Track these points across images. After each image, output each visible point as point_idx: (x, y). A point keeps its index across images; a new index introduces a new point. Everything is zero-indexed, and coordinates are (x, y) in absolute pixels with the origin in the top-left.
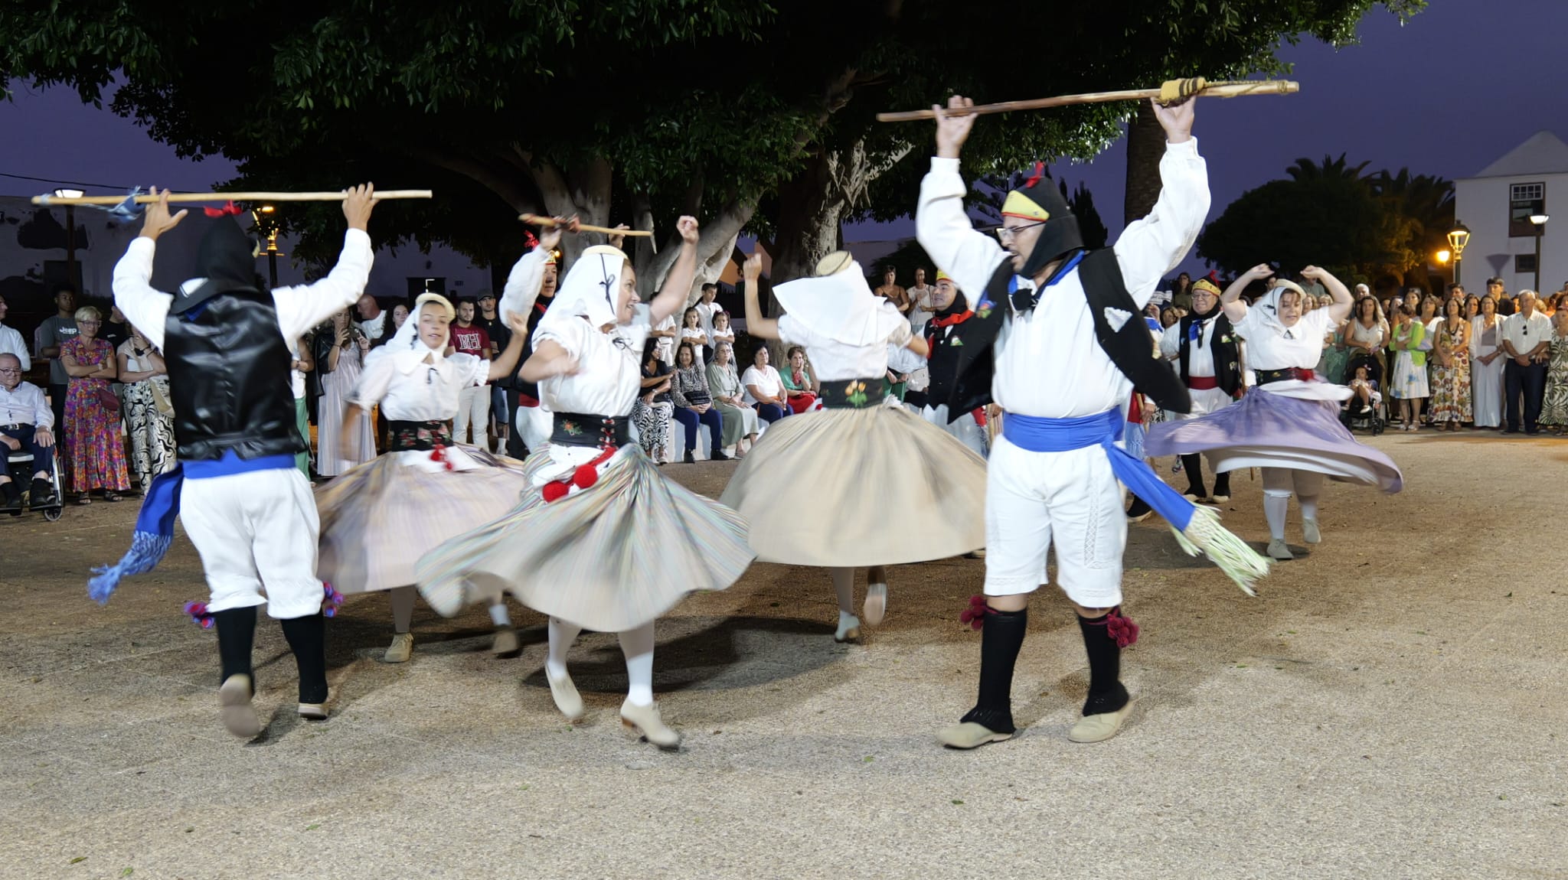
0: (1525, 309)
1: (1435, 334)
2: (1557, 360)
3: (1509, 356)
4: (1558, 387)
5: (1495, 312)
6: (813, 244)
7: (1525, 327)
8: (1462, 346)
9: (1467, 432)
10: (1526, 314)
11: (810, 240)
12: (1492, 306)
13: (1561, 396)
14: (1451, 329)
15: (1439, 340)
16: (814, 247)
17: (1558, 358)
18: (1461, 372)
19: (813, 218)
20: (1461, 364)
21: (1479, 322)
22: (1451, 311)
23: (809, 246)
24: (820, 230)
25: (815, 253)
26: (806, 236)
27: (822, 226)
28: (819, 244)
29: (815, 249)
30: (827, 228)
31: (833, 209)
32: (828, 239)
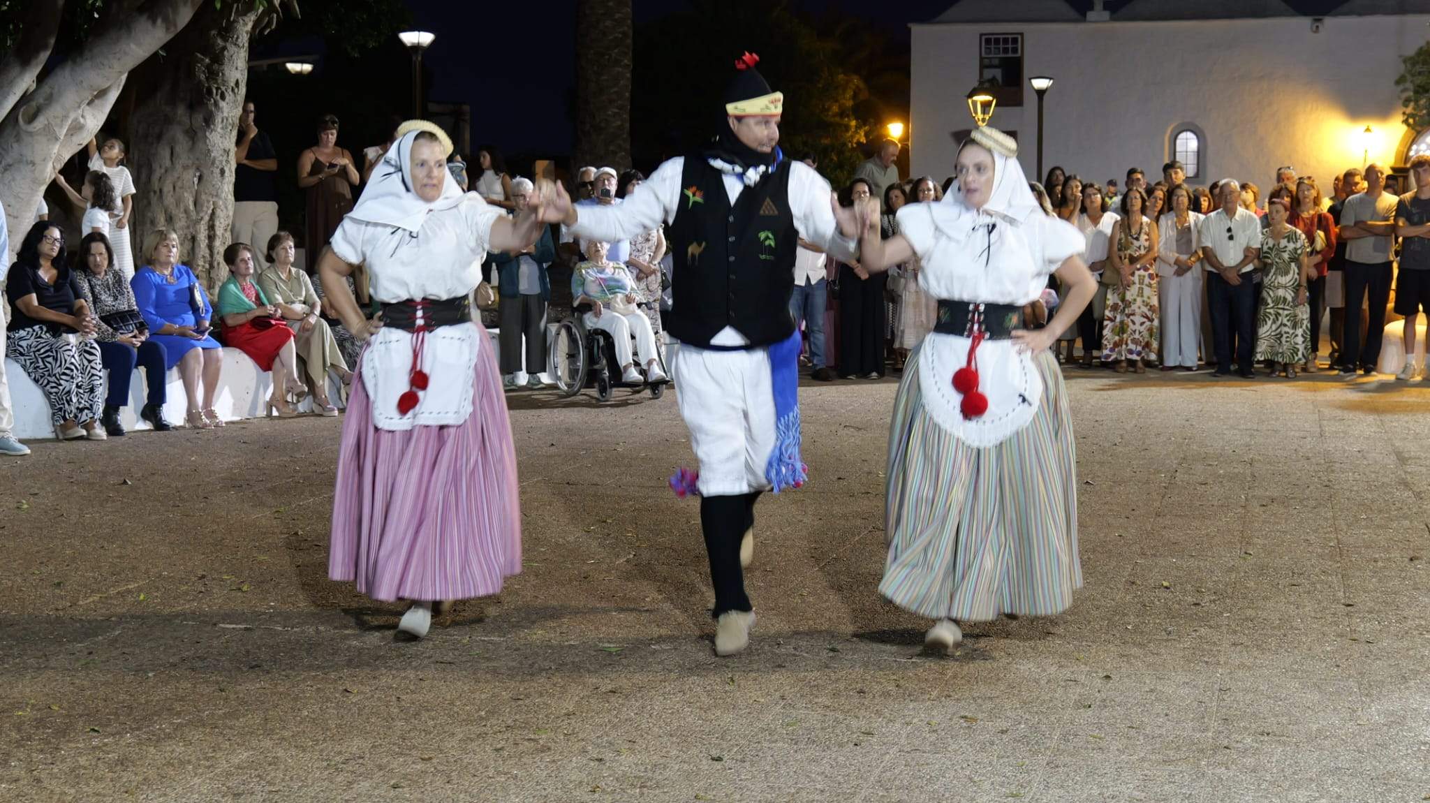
0: (1230, 205)
1: (1111, 239)
2: (1271, 275)
3: (1209, 268)
4: (1272, 311)
5: (1188, 209)
6: (213, 74)
7: (1229, 230)
8: (1151, 255)
9: (1152, 374)
10: (1230, 212)
11: (208, 67)
12: (1186, 200)
13: (1274, 322)
14: (1133, 231)
15: (1115, 248)
16: (215, 80)
17: (1273, 271)
18: (1147, 291)
19: (214, 32)
20: (1147, 280)
21: (1167, 221)
22: (1132, 205)
23: (207, 78)
24: (226, 53)
25: (217, 89)
26: (203, 60)
27: (228, 45)
28: (223, 74)
29: (216, 83)
30: (236, 49)
31: (246, 19)
32: (237, 68)
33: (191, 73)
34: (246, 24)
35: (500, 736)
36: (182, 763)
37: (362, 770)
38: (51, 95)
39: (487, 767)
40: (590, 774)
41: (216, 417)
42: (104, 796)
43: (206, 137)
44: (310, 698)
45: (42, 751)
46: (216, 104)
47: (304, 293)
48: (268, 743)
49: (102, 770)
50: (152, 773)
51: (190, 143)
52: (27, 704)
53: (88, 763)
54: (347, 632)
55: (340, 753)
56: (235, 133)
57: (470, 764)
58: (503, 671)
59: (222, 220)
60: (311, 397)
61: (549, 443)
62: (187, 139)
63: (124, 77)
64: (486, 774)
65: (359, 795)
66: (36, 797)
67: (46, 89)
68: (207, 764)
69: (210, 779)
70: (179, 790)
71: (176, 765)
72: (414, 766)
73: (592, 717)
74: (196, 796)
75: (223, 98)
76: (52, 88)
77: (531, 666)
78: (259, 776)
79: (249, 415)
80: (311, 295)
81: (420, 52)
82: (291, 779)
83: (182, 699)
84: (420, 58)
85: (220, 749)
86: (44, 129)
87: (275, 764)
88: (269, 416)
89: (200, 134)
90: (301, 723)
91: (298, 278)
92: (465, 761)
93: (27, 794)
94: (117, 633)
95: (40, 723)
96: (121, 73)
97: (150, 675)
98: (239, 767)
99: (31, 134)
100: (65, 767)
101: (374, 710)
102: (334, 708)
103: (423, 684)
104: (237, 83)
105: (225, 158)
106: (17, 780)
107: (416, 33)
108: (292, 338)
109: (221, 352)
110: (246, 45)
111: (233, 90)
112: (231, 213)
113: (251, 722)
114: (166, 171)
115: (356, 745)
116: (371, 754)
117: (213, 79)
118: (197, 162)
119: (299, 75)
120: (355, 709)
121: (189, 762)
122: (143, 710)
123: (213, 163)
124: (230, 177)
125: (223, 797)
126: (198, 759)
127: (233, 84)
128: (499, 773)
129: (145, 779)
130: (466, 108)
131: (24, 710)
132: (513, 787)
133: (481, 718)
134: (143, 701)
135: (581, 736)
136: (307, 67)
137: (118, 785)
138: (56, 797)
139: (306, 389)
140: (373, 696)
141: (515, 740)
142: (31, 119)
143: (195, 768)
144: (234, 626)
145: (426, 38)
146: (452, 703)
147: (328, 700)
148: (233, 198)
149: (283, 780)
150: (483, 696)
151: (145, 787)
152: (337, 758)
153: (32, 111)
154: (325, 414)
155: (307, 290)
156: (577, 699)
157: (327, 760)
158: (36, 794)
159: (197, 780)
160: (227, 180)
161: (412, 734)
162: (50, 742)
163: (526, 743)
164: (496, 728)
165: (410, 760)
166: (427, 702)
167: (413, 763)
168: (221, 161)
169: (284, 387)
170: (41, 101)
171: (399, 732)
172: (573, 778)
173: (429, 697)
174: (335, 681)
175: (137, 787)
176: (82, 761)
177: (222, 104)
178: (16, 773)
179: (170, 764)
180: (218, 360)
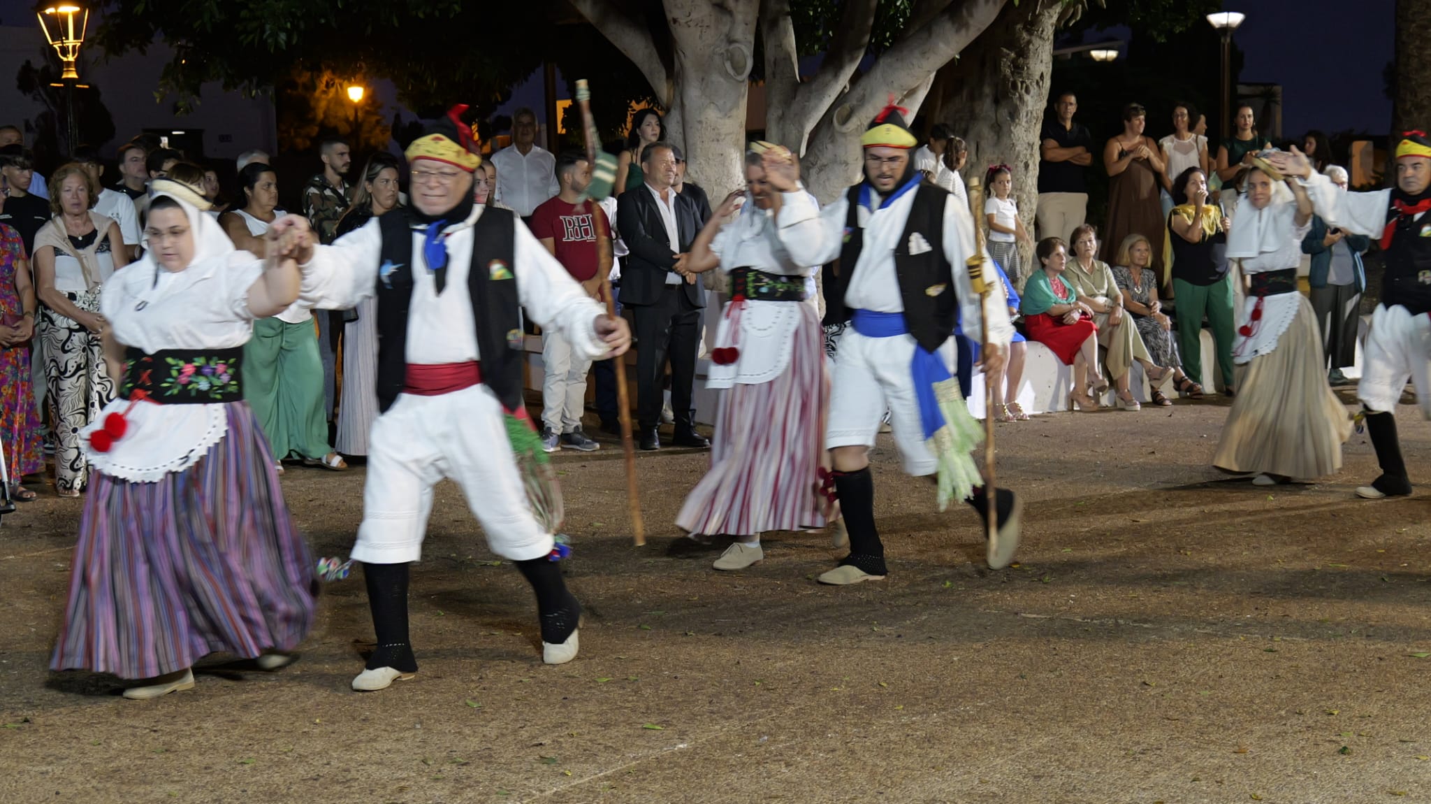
6: (1018, 68)
11: (1014, 61)
16: (1020, 74)
19: (1019, 26)
23: (1012, 73)
24: (1031, 46)
25: (1022, 83)
26: (1008, 55)
27: (1033, 38)
28: (1028, 68)
29: (1022, 77)
30: (1041, 43)
31: (1052, 11)
32: (1041, 61)
33: (996, 68)
34: (1051, 17)
35: (1300, 736)
36: (984, 743)
37: (1160, 761)
38: (864, 95)
39: (1286, 766)
40: (1393, 778)
41: (1020, 411)
42: (913, 770)
43: (1011, 132)
44: (1109, 688)
45: (855, 725)
46: (1021, 98)
47: (1106, 286)
48: (1067, 730)
49: (911, 746)
50: (957, 752)
51: (995, 138)
52: (842, 681)
53: (898, 738)
54: (1146, 626)
55: (1138, 743)
56: (1039, 126)
57: (1269, 761)
58: (1305, 671)
59: (1026, 214)
60: (1113, 391)
61: (1361, 441)
62: (992, 134)
63: (932, 76)
64: (1285, 772)
65: (1156, 785)
66: (851, 767)
67: (859, 90)
68: (1009, 746)
69: (1012, 760)
70: (983, 769)
71: (980, 745)
72: (1212, 760)
73: (1397, 722)
74: (999, 776)
75: (1027, 91)
76: (865, 90)
77: (1334, 668)
78: (1058, 760)
79: (1050, 408)
80: (1113, 289)
81: (1229, 34)
82: (1090, 765)
83: (985, 684)
84: (1228, 40)
85: (1021, 732)
86: (857, 129)
87: (1074, 750)
88: (1071, 410)
89: (1005, 129)
90: (1099, 712)
91: (1101, 270)
92: (1264, 758)
93: (842, 764)
94: (924, 618)
95: (854, 699)
96: (929, 72)
97: (955, 659)
98: (1039, 751)
99: (844, 135)
100: (876, 741)
101: (1172, 704)
102: (1133, 700)
103: (1222, 681)
104: (1042, 76)
105: (1029, 151)
106: (833, 751)
107: (1225, 14)
108: (1094, 332)
109: (1025, 344)
110: (1051, 37)
111: (1038, 83)
112: (1035, 207)
113: (1051, 709)
114: (972, 166)
115: (1153, 735)
116: (1168, 745)
117: (1018, 73)
118: (1002, 157)
119: (1104, 62)
120: (1153, 702)
121: (992, 743)
122: (949, 692)
123: (1018, 157)
124: (1034, 171)
125: (1024, 778)
126: (1001, 741)
127: (1037, 77)
128: (1297, 772)
129: (950, 757)
130: (1278, 89)
131: (839, 686)
132: (1312, 786)
133: (1281, 717)
134: (949, 684)
135: (1385, 740)
136: (1112, 54)
137: (926, 761)
138: (869, 768)
139: (1107, 384)
140: (1171, 690)
141: (1316, 740)
142: (845, 120)
143: (997, 749)
144: (1035, 616)
145: (1235, 18)
146: (1251, 701)
147: (1127, 691)
148: (1037, 192)
149: (1082, 766)
150: (1283, 696)
151: (951, 764)
152: (1135, 749)
153: (845, 113)
154: (1127, 408)
155: (1109, 283)
156: (1382, 703)
157: (1124, 749)
158: (851, 764)
159: (999, 761)
160: (1030, 173)
161: (1210, 729)
162: (863, 718)
163: (1327, 744)
164: (1297, 728)
165: (1207, 754)
166: (1226, 698)
167: (1211, 757)
168: (1026, 155)
169: (1086, 381)
170: (855, 102)
171: (1197, 726)
172: (1376, 782)
173: (1229, 693)
174: (1134, 673)
175: (943, 764)
176: (893, 736)
177: (1027, 98)
178: (832, 744)
179: (973, 744)
180: (1022, 353)
